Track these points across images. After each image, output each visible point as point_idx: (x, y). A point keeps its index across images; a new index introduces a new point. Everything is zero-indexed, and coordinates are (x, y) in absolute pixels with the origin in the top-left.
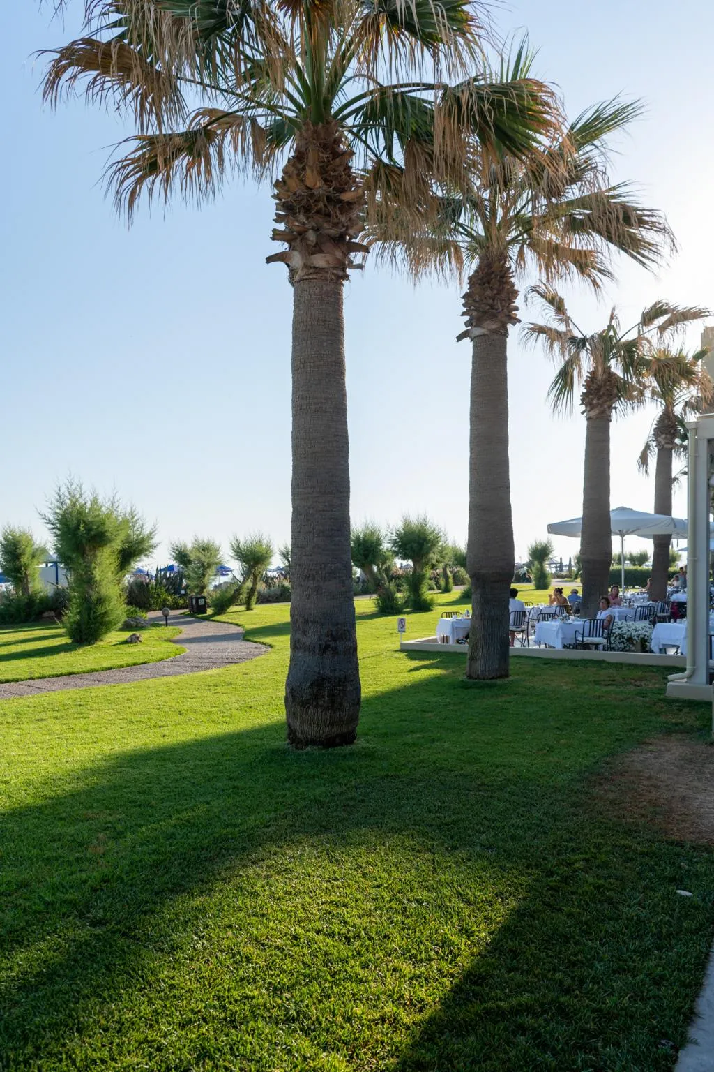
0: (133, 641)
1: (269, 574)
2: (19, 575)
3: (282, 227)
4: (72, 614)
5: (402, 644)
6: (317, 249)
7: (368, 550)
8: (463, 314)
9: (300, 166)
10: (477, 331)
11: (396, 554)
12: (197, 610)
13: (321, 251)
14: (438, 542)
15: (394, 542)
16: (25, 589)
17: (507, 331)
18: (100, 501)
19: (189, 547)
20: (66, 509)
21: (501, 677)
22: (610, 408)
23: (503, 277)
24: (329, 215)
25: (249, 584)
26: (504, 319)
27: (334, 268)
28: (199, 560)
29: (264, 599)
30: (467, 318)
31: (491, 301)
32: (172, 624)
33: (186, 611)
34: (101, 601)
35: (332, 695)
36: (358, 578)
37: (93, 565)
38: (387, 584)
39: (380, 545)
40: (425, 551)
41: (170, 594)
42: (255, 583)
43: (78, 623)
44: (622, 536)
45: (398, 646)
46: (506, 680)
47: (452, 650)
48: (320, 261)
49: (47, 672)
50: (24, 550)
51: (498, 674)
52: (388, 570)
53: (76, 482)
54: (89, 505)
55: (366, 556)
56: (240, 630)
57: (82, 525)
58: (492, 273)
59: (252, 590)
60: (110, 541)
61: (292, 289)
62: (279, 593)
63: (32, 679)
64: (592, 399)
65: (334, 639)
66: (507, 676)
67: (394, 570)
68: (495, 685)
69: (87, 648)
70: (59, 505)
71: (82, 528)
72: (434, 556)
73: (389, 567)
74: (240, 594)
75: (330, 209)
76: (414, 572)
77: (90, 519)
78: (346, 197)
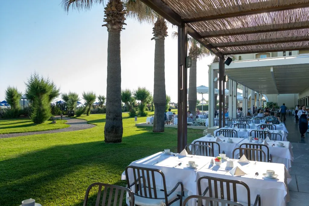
0: (54, 123)
1: (94, 105)
2: (13, 103)
3: (106, 18)
4: (34, 115)
5: (136, 124)
6: (114, 24)
7: (127, 97)
8: (153, 33)
9: (111, 5)
10: (157, 38)
11: (136, 98)
12: (71, 115)
13: (115, 25)
14: (149, 95)
15: (135, 95)
16: (15, 107)
17: (164, 38)
18: (44, 80)
19: (68, 95)
20: (34, 82)
21: (162, 131)
22: (197, 57)
23: (163, 24)
24: (117, 17)
25: (88, 107)
26: (163, 35)
27: (118, 29)
28: (72, 99)
29: (93, 113)
30: (154, 34)
31: (160, 31)
32: (63, 119)
33: (67, 116)
34: (44, 110)
35: (116, 130)
36: (124, 106)
37: (42, 99)
38: (133, 108)
39: (131, 95)
40: (145, 97)
41: (61, 110)
42: (90, 107)
43: (36, 117)
44: (202, 94)
45: (135, 125)
46: (163, 132)
47: (150, 126)
48: (115, 27)
49: (30, 130)
50: (15, 94)
51: (161, 131)
52: (133, 104)
53: (37, 74)
54: (40, 81)
55: (126, 99)
56: (86, 121)
57: (39, 87)
58: (160, 23)
59: (89, 109)
60: (47, 92)
61: (108, 32)
62: (97, 111)
63: (26, 132)
64: (191, 55)
65: (117, 116)
66: (164, 131)
67: (135, 104)
68: (160, 133)
69: (40, 125)
70: (31, 80)
71: (39, 88)
72: (147, 99)
73: (134, 103)
74: (85, 110)
75: (118, 15)
76: (141, 104)
77: (41, 85)
78: (121, 12)
